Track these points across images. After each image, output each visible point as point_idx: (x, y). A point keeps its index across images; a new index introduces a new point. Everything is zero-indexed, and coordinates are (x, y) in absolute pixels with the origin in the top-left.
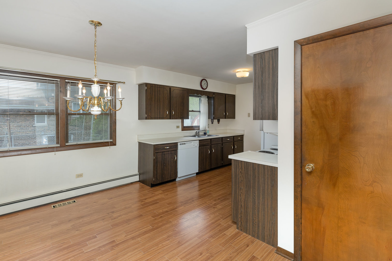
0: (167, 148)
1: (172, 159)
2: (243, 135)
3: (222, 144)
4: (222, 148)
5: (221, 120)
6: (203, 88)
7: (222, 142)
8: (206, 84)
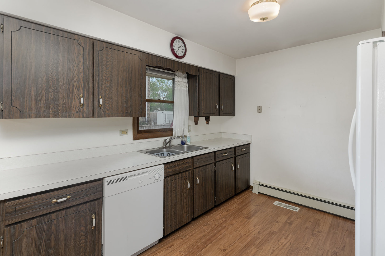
0: (59, 201)
1: (83, 228)
2: (249, 144)
3: (215, 165)
4: (215, 171)
5: (212, 117)
6: (177, 54)
7: (215, 159)
8: (184, 48)
